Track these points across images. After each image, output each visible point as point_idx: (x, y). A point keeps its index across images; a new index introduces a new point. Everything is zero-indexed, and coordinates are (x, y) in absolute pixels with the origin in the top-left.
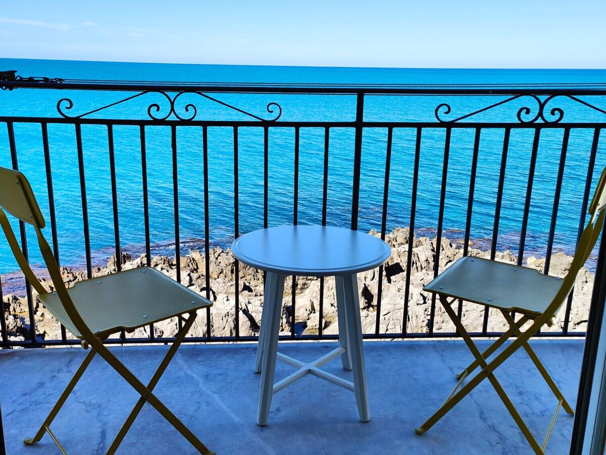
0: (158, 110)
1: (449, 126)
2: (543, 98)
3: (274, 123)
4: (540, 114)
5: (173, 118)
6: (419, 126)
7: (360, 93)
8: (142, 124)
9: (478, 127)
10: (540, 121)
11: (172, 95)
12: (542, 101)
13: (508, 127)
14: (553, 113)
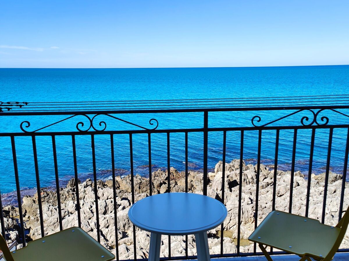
0: (83, 125)
1: (261, 128)
2: (316, 111)
3: (154, 131)
4: (315, 120)
5: (92, 130)
6: (242, 129)
7: (206, 111)
8: (73, 134)
9: (278, 129)
10: (315, 124)
11: (91, 116)
12: (316, 113)
13: (296, 128)
14: (322, 119)
